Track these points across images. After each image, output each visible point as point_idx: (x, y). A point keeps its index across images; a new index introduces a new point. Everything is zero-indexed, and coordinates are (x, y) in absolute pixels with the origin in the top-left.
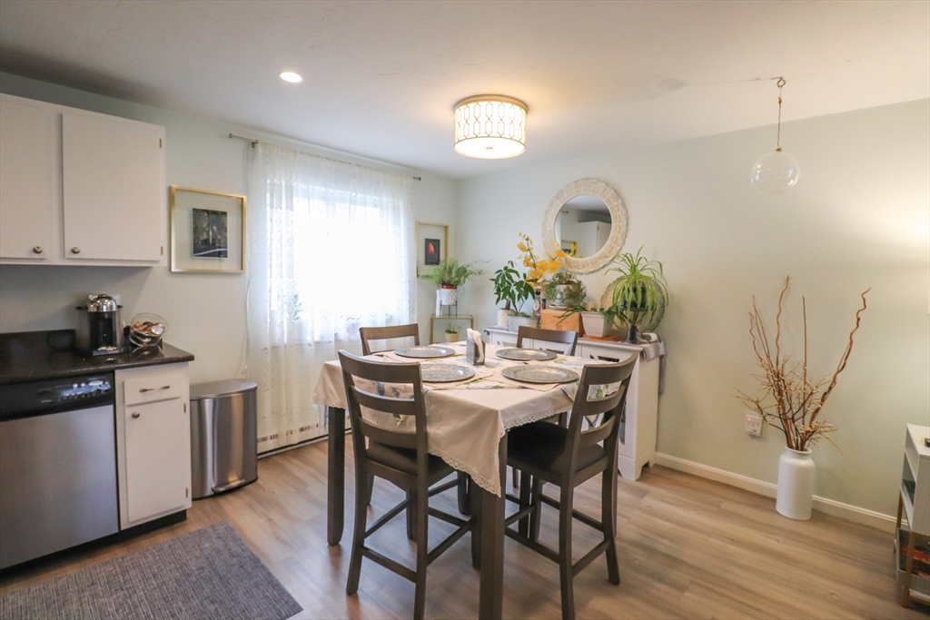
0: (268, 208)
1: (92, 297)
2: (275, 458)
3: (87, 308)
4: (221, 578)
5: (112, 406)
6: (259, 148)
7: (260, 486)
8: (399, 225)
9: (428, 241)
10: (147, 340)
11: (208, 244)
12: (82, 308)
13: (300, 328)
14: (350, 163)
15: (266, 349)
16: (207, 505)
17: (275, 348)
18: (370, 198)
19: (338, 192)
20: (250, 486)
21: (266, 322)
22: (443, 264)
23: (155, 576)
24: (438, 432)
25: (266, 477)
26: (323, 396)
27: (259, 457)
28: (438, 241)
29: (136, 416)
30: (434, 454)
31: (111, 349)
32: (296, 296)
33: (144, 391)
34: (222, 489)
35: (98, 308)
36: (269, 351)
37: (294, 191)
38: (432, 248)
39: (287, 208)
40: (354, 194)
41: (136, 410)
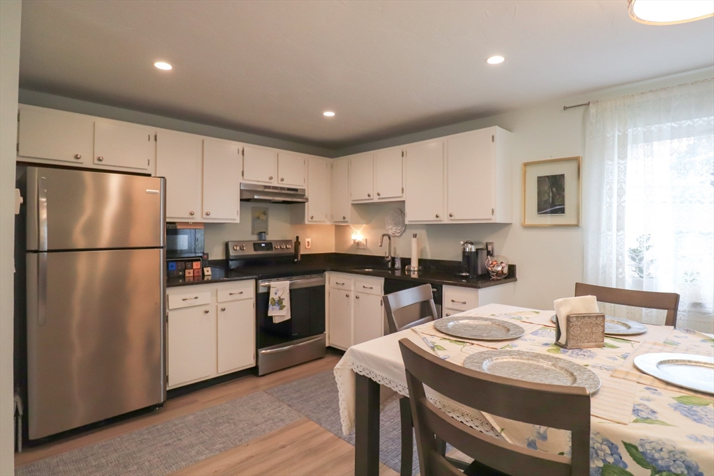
11: (549, 203)
33: (454, 301)
39: (618, 158)
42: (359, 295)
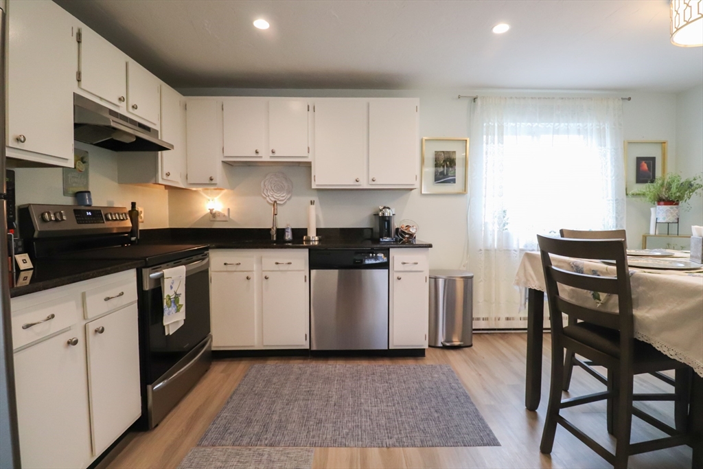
0: (485, 144)
1: (381, 208)
2: (486, 336)
3: (378, 214)
4: (443, 399)
5: (387, 270)
6: (479, 101)
7: (474, 350)
8: (605, 146)
9: (639, 160)
10: (407, 236)
11: (444, 175)
12: (376, 215)
13: (508, 236)
14: (553, 98)
15: (481, 250)
16: (438, 352)
17: (487, 250)
18: (573, 125)
19: (541, 125)
20: (466, 349)
21: (481, 230)
22: (660, 182)
23: (404, 382)
24: (648, 315)
25: (478, 346)
26: (523, 280)
27: (474, 332)
28: (653, 159)
29: (399, 279)
30: (641, 339)
31: (387, 239)
32: (504, 212)
33: (404, 263)
34: (448, 344)
35: (383, 214)
36: (483, 252)
37: (505, 128)
38: (645, 166)
39: (499, 142)
40: (557, 124)
41: (400, 275)
42: (268, 274)
